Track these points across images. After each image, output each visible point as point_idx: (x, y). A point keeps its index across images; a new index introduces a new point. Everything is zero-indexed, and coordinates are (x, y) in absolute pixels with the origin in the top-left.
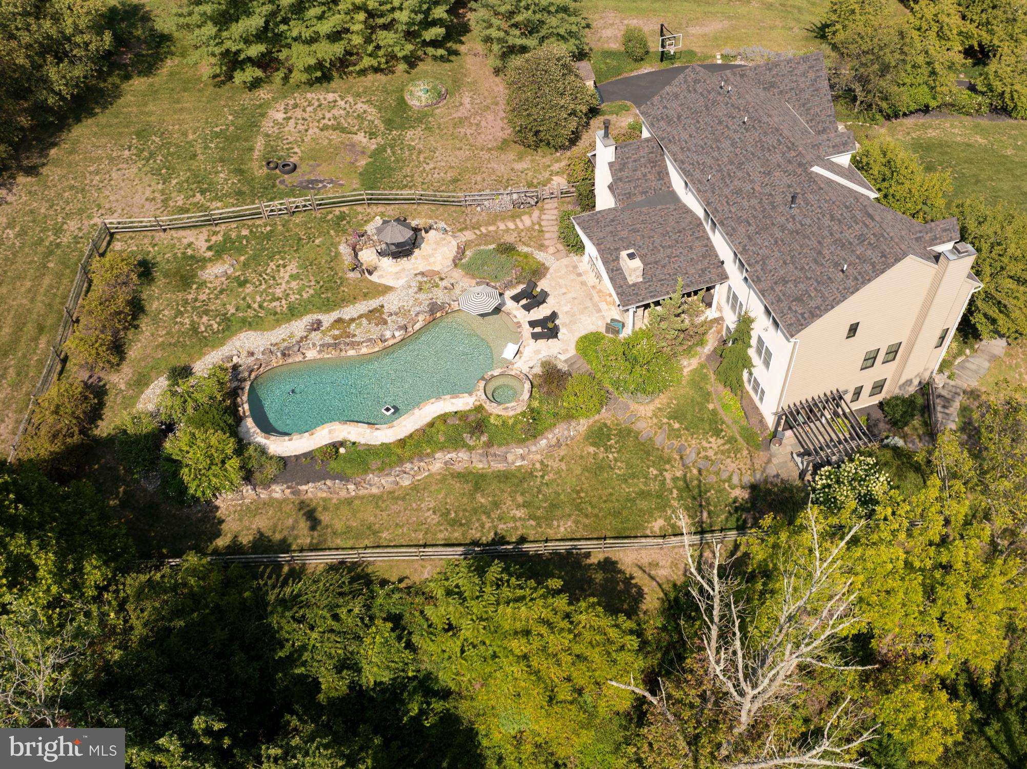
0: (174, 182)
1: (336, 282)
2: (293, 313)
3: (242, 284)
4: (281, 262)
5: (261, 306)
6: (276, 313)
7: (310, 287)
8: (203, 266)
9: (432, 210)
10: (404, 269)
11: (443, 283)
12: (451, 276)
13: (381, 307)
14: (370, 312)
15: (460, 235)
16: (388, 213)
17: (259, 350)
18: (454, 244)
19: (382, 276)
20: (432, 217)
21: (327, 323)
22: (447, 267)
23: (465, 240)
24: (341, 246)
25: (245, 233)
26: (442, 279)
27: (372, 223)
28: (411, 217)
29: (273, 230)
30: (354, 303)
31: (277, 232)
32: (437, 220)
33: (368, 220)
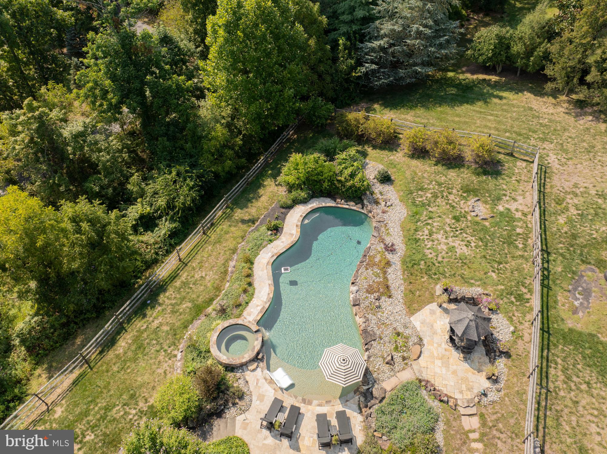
2: (412, 240)
8: (486, 202)
9: (521, 394)
10: (435, 333)
11: (397, 356)
12: (404, 369)
13: (390, 297)
14: (388, 287)
15: (473, 410)
16: (520, 342)
17: (386, 216)
18: (458, 396)
19: (433, 312)
20: (508, 387)
21: (389, 256)
22: (420, 372)
23: (462, 411)
24: (480, 290)
25: (519, 230)
26: (404, 359)
27: (506, 322)
28: (510, 362)
29: (517, 247)
30: (405, 280)
31: (513, 250)
32: (502, 393)
33: (510, 319)
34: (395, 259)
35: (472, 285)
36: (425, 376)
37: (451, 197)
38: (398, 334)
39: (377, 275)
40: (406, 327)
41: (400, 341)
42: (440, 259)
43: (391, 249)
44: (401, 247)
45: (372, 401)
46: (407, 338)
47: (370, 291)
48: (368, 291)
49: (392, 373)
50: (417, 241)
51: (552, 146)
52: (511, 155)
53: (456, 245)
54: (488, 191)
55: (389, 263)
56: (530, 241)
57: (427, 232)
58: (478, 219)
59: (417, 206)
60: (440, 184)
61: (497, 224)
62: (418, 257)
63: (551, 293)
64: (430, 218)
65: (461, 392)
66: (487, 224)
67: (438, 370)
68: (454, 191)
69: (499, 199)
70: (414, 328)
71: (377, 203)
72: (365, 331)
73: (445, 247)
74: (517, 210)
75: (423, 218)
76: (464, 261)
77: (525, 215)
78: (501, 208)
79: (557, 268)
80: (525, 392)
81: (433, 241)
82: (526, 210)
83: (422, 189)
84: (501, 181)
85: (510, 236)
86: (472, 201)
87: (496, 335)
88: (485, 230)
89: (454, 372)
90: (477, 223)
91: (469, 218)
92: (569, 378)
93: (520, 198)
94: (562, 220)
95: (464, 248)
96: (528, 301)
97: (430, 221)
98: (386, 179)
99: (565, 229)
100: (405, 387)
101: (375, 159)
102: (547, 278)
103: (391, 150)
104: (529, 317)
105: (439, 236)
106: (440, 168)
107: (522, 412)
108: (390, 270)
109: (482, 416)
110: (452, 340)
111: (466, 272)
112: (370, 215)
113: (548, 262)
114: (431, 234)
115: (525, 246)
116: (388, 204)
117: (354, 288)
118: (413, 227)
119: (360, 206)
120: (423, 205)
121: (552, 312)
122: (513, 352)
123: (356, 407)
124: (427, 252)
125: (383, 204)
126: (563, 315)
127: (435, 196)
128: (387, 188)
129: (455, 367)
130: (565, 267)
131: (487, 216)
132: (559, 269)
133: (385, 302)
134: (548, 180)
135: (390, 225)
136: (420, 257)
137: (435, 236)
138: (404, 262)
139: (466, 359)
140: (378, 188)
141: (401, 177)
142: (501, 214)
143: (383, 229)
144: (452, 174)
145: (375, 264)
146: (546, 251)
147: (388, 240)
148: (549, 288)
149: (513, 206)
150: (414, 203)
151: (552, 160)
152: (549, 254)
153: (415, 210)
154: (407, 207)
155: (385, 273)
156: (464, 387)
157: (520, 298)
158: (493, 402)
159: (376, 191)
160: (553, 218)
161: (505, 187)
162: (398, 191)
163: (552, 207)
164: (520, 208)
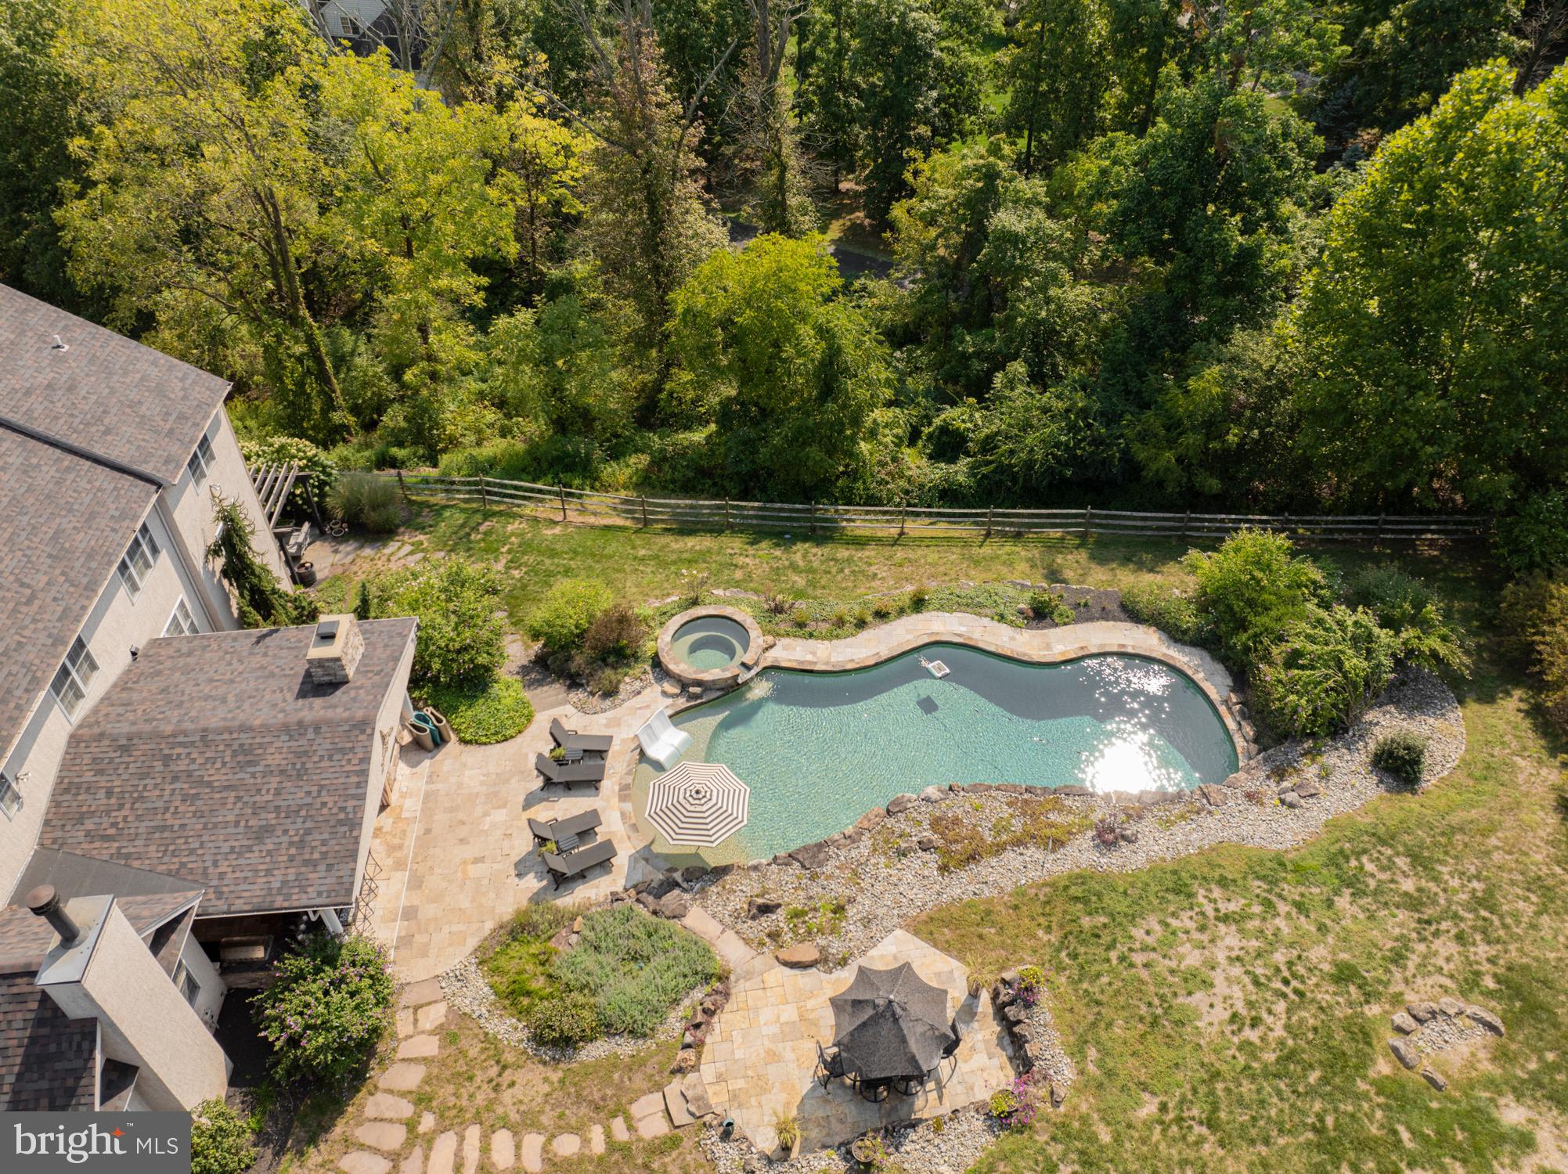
2: (1176, 880)
3: (1345, 975)
4: (1252, 1035)
5: (1269, 905)
6: (1223, 883)
7: (1147, 949)
8: (1504, 1057)
11: (776, 920)
12: (747, 941)
13: (944, 869)
14: (972, 858)
15: (682, 1119)
17: (1238, 804)
18: (707, 1072)
19: (944, 979)
21: (1083, 841)
22: (748, 975)
23: (673, 1091)
24: (1065, 1076)
26: (774, 936)
27: (970, 1157)
30: (1021, 892)
34: (1081, 854)
36: (740, 990)
37: (1445, 946)
38: (839, 909)
40: (867, 922)
41: (823, 918)
43: (1112, 841)
45: (650, 899)
46: (834, 930)
47: (942, 824)
48: (937, 820)
49: (728, 920)
50: (1182, 891)
53: (1221, 991)
55: (1055, 844)
57: (1231, 907)
58: (1388, 1037)
59: (1334, 865)
60: (1484, 902)
61: (1405, 1101)
62: (1118, 904)
64: (1300, 907)
65: (721, 1079)
67: (766, 1015)
68: (1483, 950)
69: (1562, 1101)
70: (873, 941)
71: (1281, 774)
72: (822, 844)
75: (1290, 890)
76: (1164, 1019)
78: (1513, 1113)
81: (1202, 929)
85: (1365, 1147)
86: (1472, 1009)
87: (916, 1136)
88: (1346, 1062)
89: (773, 1057)
90: (1366, 1037)
91: (1373, 1010)
97: (1284, 908)
98: (1400, 768)
105: (1231, 941)
108: (1033, 852)
109: (671, 1142)
111: (1121, 1033)
116: (1295, 796)
117: (931, 792)
118: (1233, 872)
119: (1253, 748)
120: (1351, 880)
124: (1151, 923)
125: (1286, 785)
128: (1363, 781)
131: (1427, 1068)
133: (924, 862)
135: (1208, 820)
136: (1122, 909)
137: (1226, 930)
140: (1344, 760)
142: (1482, 1117)
143: (1180, 808)
145: (1035, 816)
147: (1142, 828)
150: (1342, 856)
153: (1315, 863)
154: (1314, 844)
155: (1018, 844)
156: (738, 1084)
158: (713, 1161)
159: (1329, 761)
162: (1369, 810)
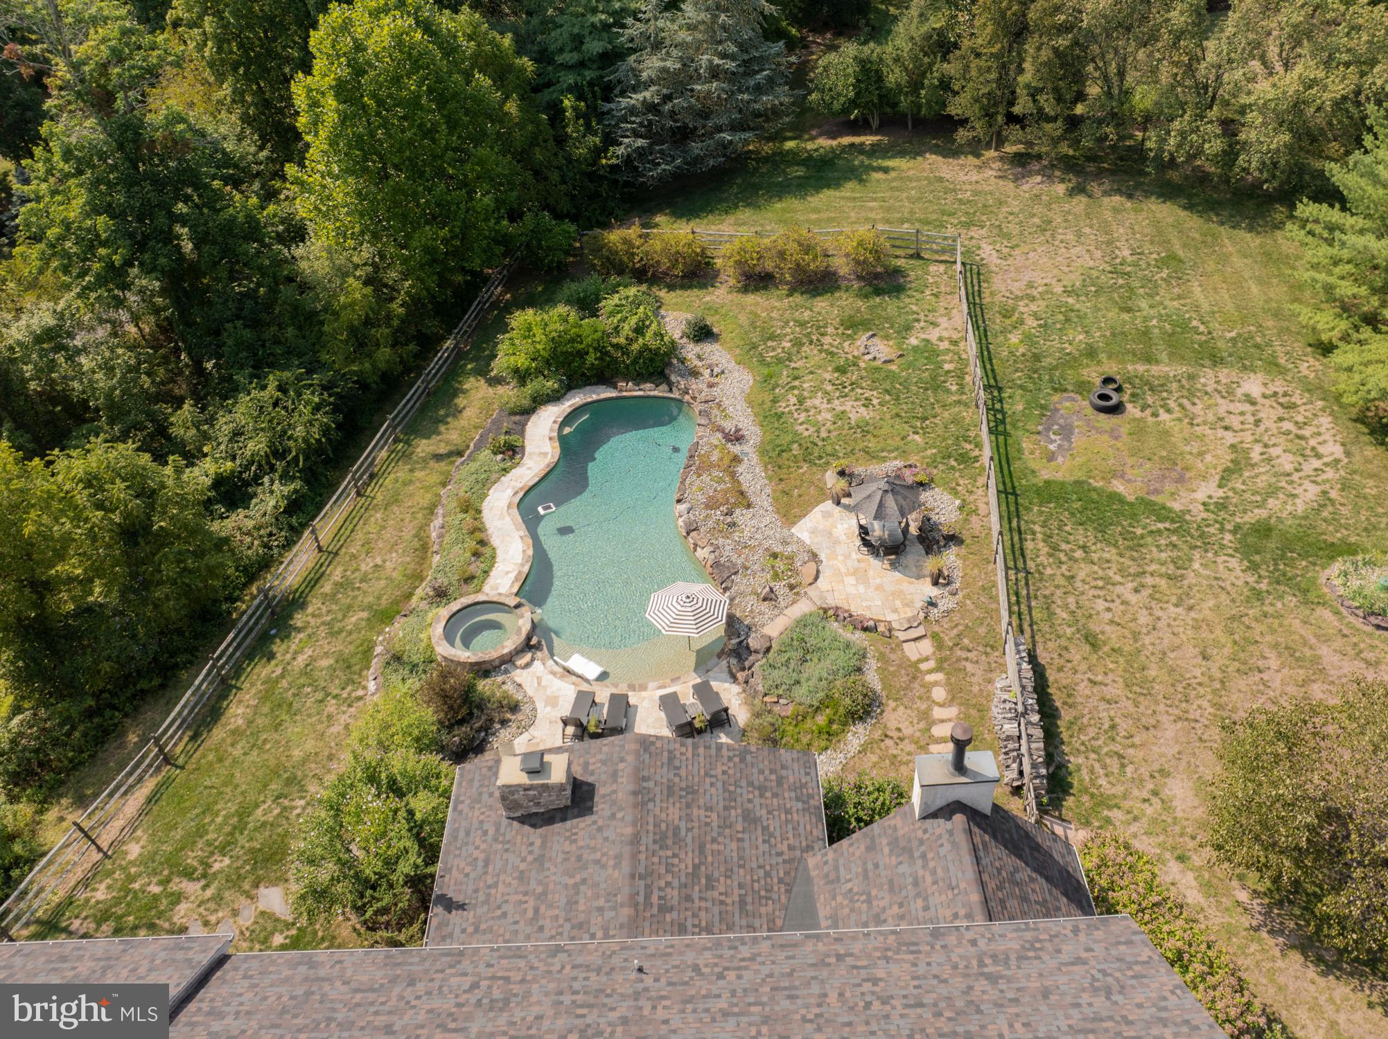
0: (1071, 300)
1: (820, 458)
2: (771, 417)
3: (841, 370)
4: (875, 402)
5: (794, 388)
6: (774, 401)
7: (818, 431)
8: (887, 337)
9: (989, 589)
10: (837, 542)
11: (780, 588)
12: (794, 602)
13: (749, 506)
14: (742, 493)
15: (920, 631)
16: (974, 519)
17: (716, 391)
18: (890, 617)
19: (827, 515)
20: (966, 585)
21: (736, 449)
22: (822, 598)
23: (902, 636)
24: (899, 463)
25: (947, 367)
26: (792, 587)
27: (946, 497)
28: (963, 550)
29: (948, 391)
30: (770, 478)
31: (942, 395)
32: (960, 595)
33: (954, 492)
34: (748, 450)
35: (884, 459)
36: (831, 602)
37: (827, 340)
38: (775, 556)
39: (720, 481)
40: (785, 543)
41: (780, 565)
42: (824, 434)
43: (737, 438)
44: (754, 433)
45: (752, 658)
46: (790, 558)
47: (711, 505)
48: (708, 506)
49: (776, 612)
50: (779, 416)
51: (983, 232)
52: (917, 256)
53: (848, 408)
54: (887, 319)
55: (736, 460)
56: (968, 379)
57: (793, 400)
58: (878, 363)
59: (768, 365)
60: (802, 324)
61: (910, 365)
62: (785, 439)
63: (1010, 441)
64: (796, 378)
65: (895, 611)
66: (893, 367)
67: (851, 590)
68: (830, 330)
69: (908, 328)
70: (799, 541)
71: (695, 373)
72: (716, 564)
73: (829, 416)
74: (941, 339)
75: (784, 380)
76: (864, 429)
77: (955, 343)
78: (913, 341)
79: (1016, 405)
80: (994, 585)
81: (807, 411)
82: (955, 336)
83: (772, 337)
84: (907, 300)
85: (934, 378)
86: (862, 339)
87: (934, 518)
88: (891, 376)
89: (879, 588)
90: (877, 369)
91: (862, 365)
92: (1055, 548)
93: (943, 322)
94: (1014, 339)
95: (862, 410)
96: (976, 459)
97: (796, 383)
98: (703, 333)
99: (1022, 350)
100: (802, 623)
101: (677, 307)
102: (1003, 422)
103: (703, 286)
104: (981, 481)
105: (817, 402)
106: (798, 298)
107: (993, 614)
108: (740, 469)
109: (935, 637)
110: (866, 543)
111: (872, 444)
112: (687, 397)
113: (1001, 401)
114: (801, 401)
115: (962, 386)
116: (716, 370)
117: (682, 507)
118: (768, 398)
119: (664, 387)
120: (779, 361)
121: (1016, 465)
122: (966, 535)
123: (726, 675)
124: (800, 429)
125: (707, 372)
126: (1032, 465)
127: (798, 344)
128: (708, 348)
129: (878, 581)
130: (1028, 403)
131: (893, 357)
132: (1020, 407)
133: (741, 515)
134: (984, 285)
135: (726, 402)
136: (789, 438)
137: (809, 403)
138: (763, 452)
139: (894, 566)
140: (691, 351)
141: (731, 327)
142: (915, 349)
143: (715, 411)
144: (821, 304)
145: (712, 465)
146: (994, 386)
147: (729, 426)
148: (1006, 434)
149: (933, 335)
150: (762, 361)
151: (988, 253)
152: (1000, 389)
153: (766, 371)
154: (752, 370)
155: (733, 475)
156: (898, 603)
157: (964, 459)
158: (948, 612)
159: (690, 356)
160: (1001, 338)
161: (914, 308)
162: (730, 350)
163: (996, 323)
164: (945, 334)
